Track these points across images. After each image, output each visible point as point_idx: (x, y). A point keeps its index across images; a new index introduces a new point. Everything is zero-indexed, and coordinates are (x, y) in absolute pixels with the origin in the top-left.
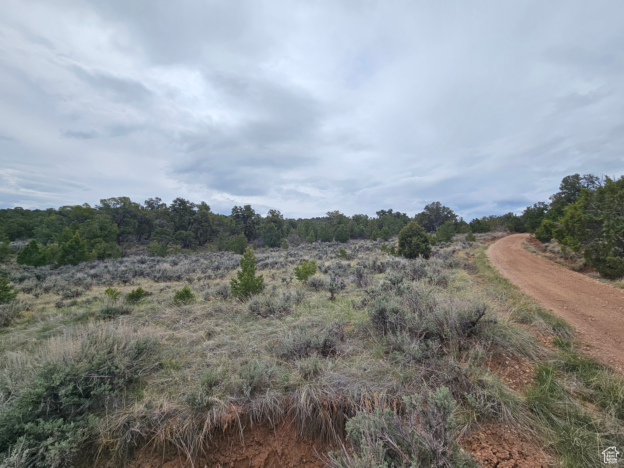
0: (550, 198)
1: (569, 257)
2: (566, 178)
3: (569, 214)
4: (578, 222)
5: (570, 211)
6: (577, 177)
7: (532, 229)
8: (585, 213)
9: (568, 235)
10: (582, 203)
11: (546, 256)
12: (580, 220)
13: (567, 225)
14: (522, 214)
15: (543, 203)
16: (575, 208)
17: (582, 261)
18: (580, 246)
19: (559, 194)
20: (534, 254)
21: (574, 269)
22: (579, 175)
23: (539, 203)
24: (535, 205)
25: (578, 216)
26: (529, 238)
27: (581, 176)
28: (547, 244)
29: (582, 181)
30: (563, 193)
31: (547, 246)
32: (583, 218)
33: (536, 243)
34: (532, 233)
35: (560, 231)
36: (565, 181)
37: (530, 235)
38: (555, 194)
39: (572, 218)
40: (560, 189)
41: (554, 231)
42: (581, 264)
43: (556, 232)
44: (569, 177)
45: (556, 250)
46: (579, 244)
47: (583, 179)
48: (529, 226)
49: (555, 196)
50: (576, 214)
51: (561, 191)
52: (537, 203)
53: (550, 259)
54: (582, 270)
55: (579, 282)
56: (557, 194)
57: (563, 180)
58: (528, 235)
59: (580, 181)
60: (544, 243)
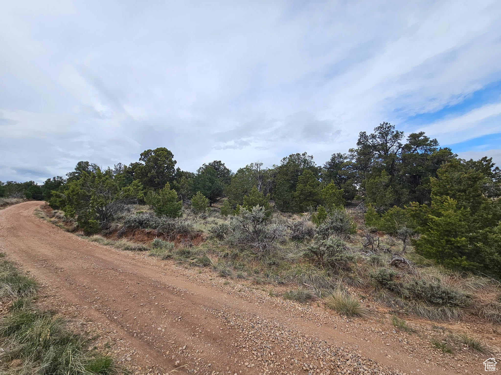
0: (66, 175)
1: (70, 220)
2: (80, 162)
3: (71, 188)
4: (76, 195)
5: (73, 186)
6: (87, 163)
7: (48, 197)
8: (81, 189)
9: (68, 204)
10: (81, 182)
11: (51, 221)
12: (77, 194)
13: (69, 197)
14: (43, 184)
15: (61, 177)
16: (76, 185)
17: (75, 224)
18: (75, 213)
19: (74, 173)
20: (42, 219)
21: (68, 231)
22: (89, 163)
23: (58, 177)
24: (54, 178)
25: (77, 191)
26: (44, 205)
27: (90, 164)
28: (56, 211)
29: (90, 167)
30: (76, 173)
31: (56, 213)
32: (79, 193)
33: (49, 209)
34: (47, 201)
35: (63, 200)
36: (79, 164)
37: (46, 203)
38: (71, 172)
39: (73, 191)
40: (75, 169)
41: (58, 201)
42: (76, 226)
43: (60, 201)
44: (82, 162)
45: (61, 216)
46: (74, 211)
47: (90, 166)
48: (45, 195)
49: (71, 174)
50: (75, 189)
51: (75, 171)
52: (56, 176)
53: (53, 223)
54: (74, 231)
55: (67, 240)
56: (72, 172)
57: (78, 163)
58: (43, 202)
59: (89, 167)
60: (55, 209)
